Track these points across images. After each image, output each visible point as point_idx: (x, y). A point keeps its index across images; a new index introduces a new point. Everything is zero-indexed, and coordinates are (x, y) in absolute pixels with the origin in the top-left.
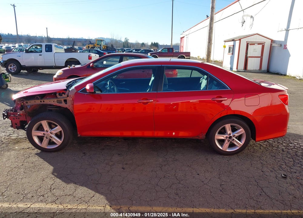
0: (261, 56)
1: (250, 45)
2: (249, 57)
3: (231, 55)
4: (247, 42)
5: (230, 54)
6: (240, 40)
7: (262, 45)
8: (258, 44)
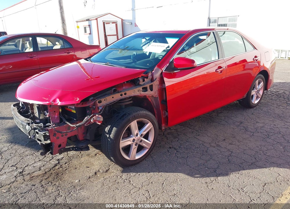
0: (117, 34)
1: (106, 24)
2: (108, 35)
3: (89, 35)
4: (103, 21)
5: (87, 34)
6: (96, 19)
7: (115, 24)
8: (112, 23)
